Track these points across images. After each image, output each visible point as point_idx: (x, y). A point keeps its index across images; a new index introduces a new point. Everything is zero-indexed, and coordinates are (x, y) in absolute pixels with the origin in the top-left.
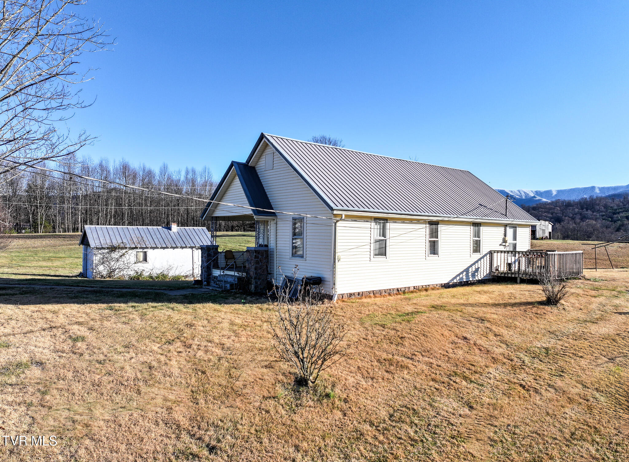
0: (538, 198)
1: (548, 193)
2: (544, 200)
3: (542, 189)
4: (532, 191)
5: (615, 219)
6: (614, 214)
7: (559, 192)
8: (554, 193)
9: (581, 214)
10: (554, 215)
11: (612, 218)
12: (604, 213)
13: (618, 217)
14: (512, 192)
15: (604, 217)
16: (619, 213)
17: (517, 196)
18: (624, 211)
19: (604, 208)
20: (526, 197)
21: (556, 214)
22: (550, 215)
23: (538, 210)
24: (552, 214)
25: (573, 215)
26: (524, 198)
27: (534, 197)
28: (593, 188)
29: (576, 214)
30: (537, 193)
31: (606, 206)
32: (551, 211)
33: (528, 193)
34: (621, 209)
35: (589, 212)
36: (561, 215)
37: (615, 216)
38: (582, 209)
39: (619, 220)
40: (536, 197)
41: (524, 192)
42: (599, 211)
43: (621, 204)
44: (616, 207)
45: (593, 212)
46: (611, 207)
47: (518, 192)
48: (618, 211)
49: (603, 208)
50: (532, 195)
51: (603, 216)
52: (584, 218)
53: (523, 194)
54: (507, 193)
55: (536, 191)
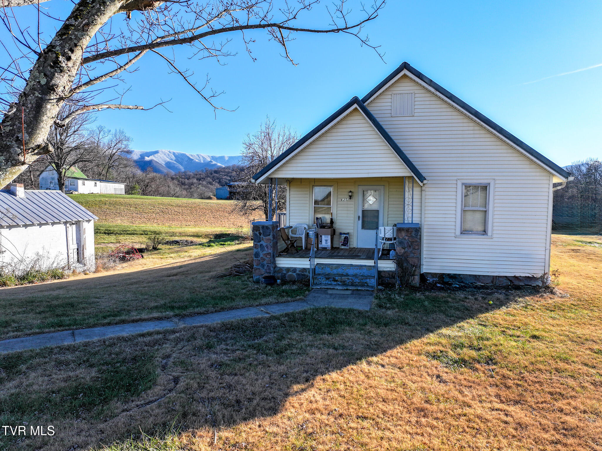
0: (214, 162)
1: (222, 158)
2: (219, 164)
3: (218, 155)
4: (209, 156)
8: (227, 159)
14: (192, 156)
17: (197, 160)
20: (204, 161)
26: (202, 162)
27: (211, 161)
30: (213, 158)
33: (205, 157)
40: (212, 162)
41: (202, 157)
47: (197, 157)
50: (209, 160)
53: (201, 158)
54: (188, 157)
55: (212, 157)
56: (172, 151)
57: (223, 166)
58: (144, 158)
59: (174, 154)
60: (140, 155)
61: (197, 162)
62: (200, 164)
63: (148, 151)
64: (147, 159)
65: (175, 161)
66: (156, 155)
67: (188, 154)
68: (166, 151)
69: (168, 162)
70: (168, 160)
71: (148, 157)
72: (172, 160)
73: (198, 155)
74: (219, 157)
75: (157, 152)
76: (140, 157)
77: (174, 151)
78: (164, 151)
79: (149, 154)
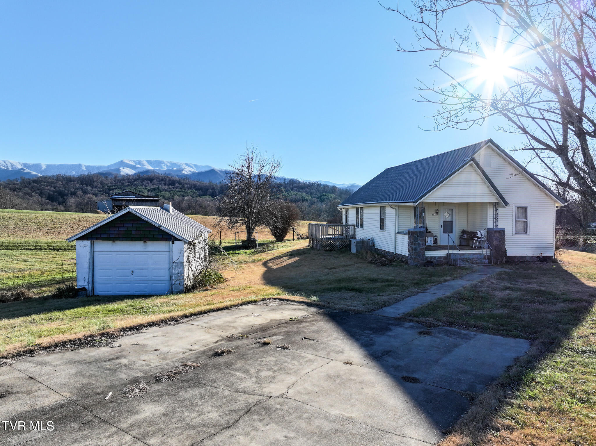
0: (27, 170)
1: (37, 167)
2: (34, 173)
3: (31, 162)
4: (19, 163)
6: (110, 190)
7: (48, 166)
8: (44, 167)
9: (82, 189)
10: (57, 189)
12: (101, 189)
16: (113, 189)
17: (2, 167)
18: (117, 188)
20: (12, 168)
21: (59, 188)
22: (53, 189)
23: (40, 183)
24: (55, 188)
25: (75, 190)
26: (10, 169)
27: (22, 169)
28: (80, 165)
29: (77, 189)
30: (25, 165)
31: (102, 183)
32: (53, 185)
33: (15, 164)
34: (114, 186)
35: (89, 188)
36: (64, 189)
37: (111, 192)
38: (82, 185)
40: (24, 170)
41: (11, 163)
42: (96, 187)
43: (114, 182)
44: (110, 185)
45: (92, 188)
46: (106, 184)
47: (3, 163)
48: (112, 188)
49: (100, 184)
50: (20, 167)
51: (100, 191)
52: (85, 192)
53: (9, 165)
57: (40, 175)
61: (3, 169)
62: (7, 171)
74: (34, 164)
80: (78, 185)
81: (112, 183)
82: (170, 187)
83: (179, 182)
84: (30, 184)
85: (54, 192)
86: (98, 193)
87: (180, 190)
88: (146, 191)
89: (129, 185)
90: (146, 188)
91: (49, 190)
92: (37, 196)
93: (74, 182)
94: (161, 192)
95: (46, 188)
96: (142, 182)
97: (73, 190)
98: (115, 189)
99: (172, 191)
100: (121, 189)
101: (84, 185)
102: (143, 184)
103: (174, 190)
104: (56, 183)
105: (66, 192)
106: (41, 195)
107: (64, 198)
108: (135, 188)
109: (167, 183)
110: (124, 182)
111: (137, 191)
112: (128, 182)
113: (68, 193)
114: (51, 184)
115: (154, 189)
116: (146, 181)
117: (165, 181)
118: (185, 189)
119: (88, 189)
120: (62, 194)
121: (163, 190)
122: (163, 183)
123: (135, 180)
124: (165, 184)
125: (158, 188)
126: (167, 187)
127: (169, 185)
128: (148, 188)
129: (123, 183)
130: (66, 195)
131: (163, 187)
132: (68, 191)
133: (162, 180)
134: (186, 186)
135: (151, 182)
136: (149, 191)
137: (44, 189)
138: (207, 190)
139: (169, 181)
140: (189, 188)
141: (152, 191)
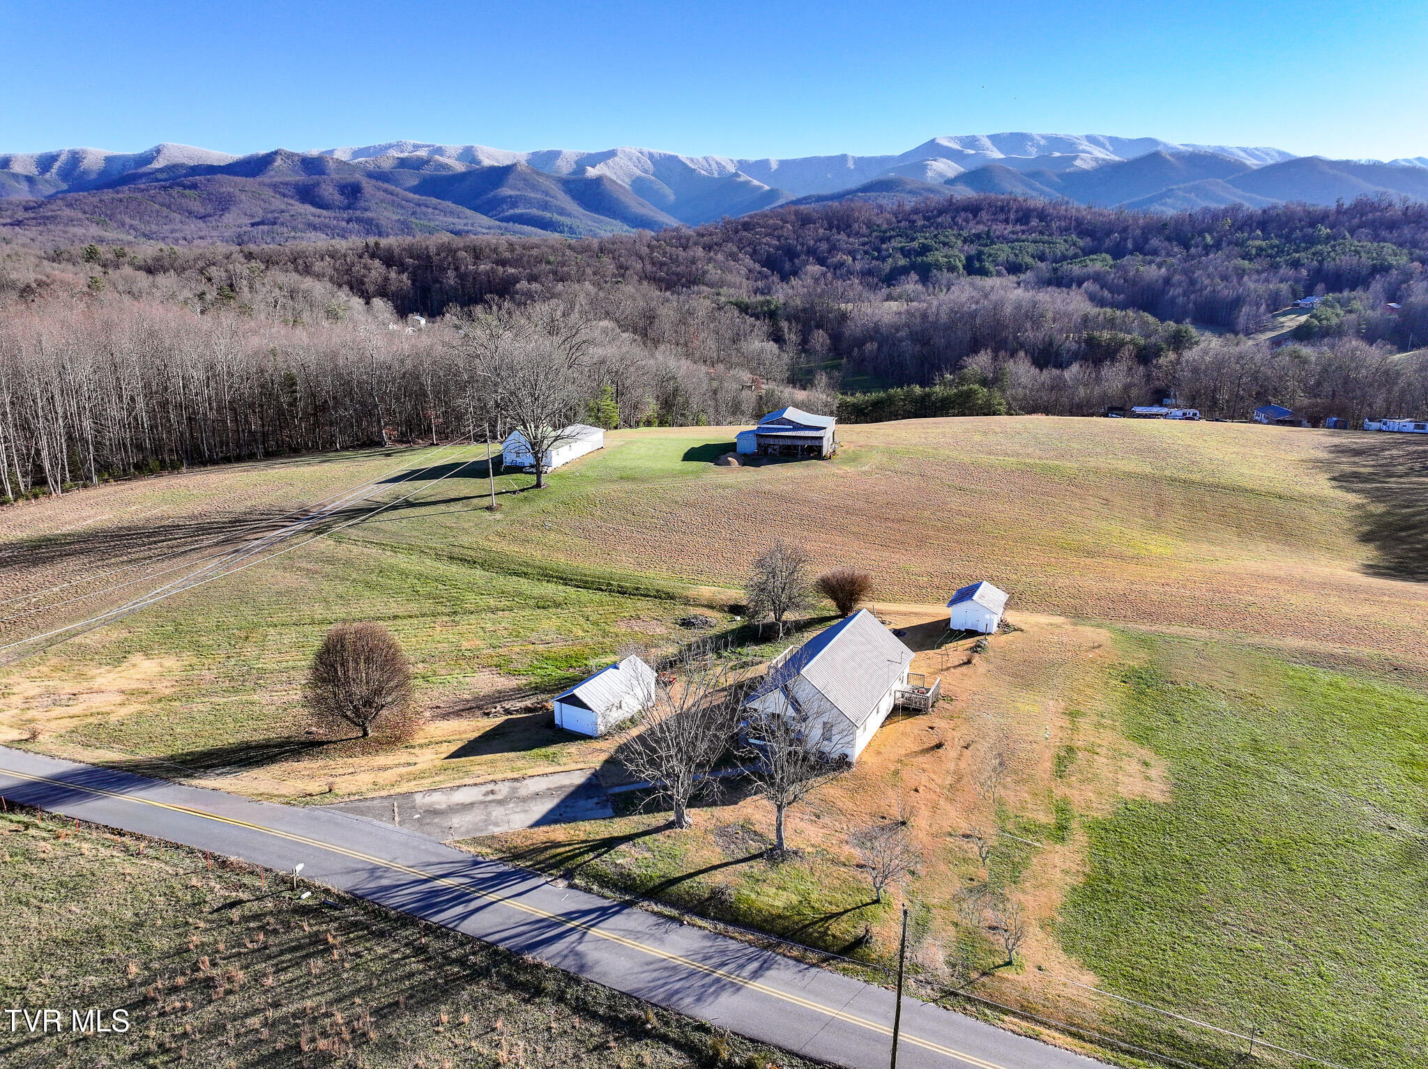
0: (744, 177)
1: (761, 166)
2: (756, 182)
4: (732, 161)
5: (884, 253)
6: (883, 240)
7: (783, 164)
8: (774, 166)
9: (828, 240)
10: (783, 241)
11: (879, 250)
12: (866, 240)
13: (887, 250)
14: (692, 160)
15: (866, 248)
16: (890, 238)
17: (703, 172)
18: (898, 236)
19: (868, 227)
20: (719, 173)
21: (786, 239)
22: (776, 242)
23: (754, 229)
24: (779, 239)
25: (816, 242)
26: (716, 175)
27: (737, 175)
28: (844, 158)
29: (820, 241)
30: (742, 165)
31: (869, 224)
32: (776, 233)
33: (723, 163)
34: (893, 230)
35: (842, 237)
36: (795, 242)
37: (884, 246)
38: (830, 229)
39: (890, 256)
40: (739, 176)
41: (717, 162)
42: (857, 234)
43: (894, 220)
44: (885, 226)
45: (849, 237)
46: (878, 226)
47: (705, 163)
48: (888, 234)
49: (864, 227)
50: (732, 170)
51: (864, 244)
53: (714, 166)
54: (683, 163)
55: (740, 162)
56: (646, 149)
57: (766, 187)
58: (584, 171)
59: (651, 156)
60: (576, 162)
61: (704, 177)
62: (709, 180)
63: (593, 152)
64: (592, 172)
65: (654, 175)
66: (610, 161)
67: (683, 156)
68: (633, 149)
69: (638, 178)
70: (638, 173)
71: (594, 167)
72: (646, 171)
73: (706, 159)
74: (757, 162)
75: (612, 154)
76: (574, 166)
77: (652, 151)
78: (627, 150)
79: (594, 159)
80: (821, 231)
81: (889, 223)
82: (1018, 228)
83: (1042, 216)
84: (737, 233)
85: (777, 248)
86: (858, 250)
87: (1038, 238)
88: (959, 242)
89: (924, 226)
90: (960, 235)
91: (769, 244)
92: (748, 260)
93: (815, 223)
94: (993, 243)
95: (764, 240)
96: (953, 219)
97: (812, 242)
98: (894, 237)
99: (1018, 240)
100: (907, 237)
101: (834, 230)
102: (956, 224)
103: (1024, 237)
104: (782, 227)
105: (799, 247)
106: (754, 255)
107: (793, 263)
108: (935, 236)
109: (1012, 216)
110: (915, 217)
111: (940, 242)
112: (926, 218)
113: (802, 252)
114: (772, 231)
115: (978, 236)
116: (963, 214)
117: (1009, 211)
118: (1051, 235)
119: (838, 241)
120: (791, 254)
121: (998, 238)
122: (1002, 217)
123: (940, 213)
124: (1007, 221)
125: (988, 233)
126: (1010, 228)
127: (1018, 221)
128: (965, 233)
129: (914, 222)
130: (798, 256)
131: (998, 228)
132: (803, 245)
133: (1002, 209)
134: (1054, 225)
135: (975, 216)
136: (965, 241)
137: (760, 244)
138: (1109, 233)
139: (1017, 212)
140: (1064, 231)
141: (972, 242)
